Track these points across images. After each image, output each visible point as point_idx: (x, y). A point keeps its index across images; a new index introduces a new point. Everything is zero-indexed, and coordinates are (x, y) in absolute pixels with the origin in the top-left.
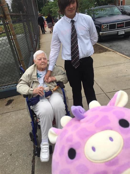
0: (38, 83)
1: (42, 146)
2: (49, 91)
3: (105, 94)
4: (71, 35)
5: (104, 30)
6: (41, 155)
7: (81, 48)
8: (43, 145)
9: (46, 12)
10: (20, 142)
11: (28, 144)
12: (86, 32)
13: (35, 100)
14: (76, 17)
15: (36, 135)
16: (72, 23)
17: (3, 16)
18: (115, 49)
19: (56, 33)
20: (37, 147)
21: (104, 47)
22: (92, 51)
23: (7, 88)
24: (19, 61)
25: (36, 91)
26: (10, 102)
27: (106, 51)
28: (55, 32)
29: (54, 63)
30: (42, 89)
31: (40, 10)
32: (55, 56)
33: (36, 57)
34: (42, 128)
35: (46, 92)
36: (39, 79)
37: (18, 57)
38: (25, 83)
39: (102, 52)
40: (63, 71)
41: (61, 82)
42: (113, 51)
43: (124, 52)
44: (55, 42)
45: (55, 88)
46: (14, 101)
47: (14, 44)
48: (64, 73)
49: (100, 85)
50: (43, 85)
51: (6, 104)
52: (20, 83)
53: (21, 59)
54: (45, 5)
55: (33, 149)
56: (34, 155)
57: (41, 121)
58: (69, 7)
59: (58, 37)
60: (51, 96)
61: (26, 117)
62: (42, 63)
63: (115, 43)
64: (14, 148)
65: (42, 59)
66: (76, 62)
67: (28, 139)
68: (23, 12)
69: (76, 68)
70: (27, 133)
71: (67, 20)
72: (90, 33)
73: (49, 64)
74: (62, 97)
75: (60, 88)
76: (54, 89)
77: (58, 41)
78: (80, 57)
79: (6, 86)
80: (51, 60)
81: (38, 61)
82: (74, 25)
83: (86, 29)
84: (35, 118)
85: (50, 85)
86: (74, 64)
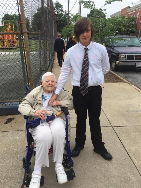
0: (41, 105)
1: (33, 176)
2: (52, 115)
3: (112, 128)
4: (83, 62)
5: (121, 59)
6: (30, 186)
7: (91, 76)
8: (35, 175)
9: (66, 33)
10: (11, 166)
11: (19, 171)
12: (99, 61)
13: (35, 123)
15: (29, 162)
16: (85, 50)
17: (20, 33)
18: (130, 81)
19: (68, 58)
20: (28, 176)
21: (119, 77)
22: (102, 81)
24: (28, 79)
25: (37, 114)
26: (9, 120)
27: (120, 81)
29: (62, 87)
30: (44, 113)
31: (60, 31)
32: (64, 80)
33: (44, 79)
34: (37, 155)
35: (48, 116)
36: (44, 101)
37: (28, 75)
38: (29, 103)
39: (116, 82)
40: (70, 97)
41: (66, 107)
42: (128, 83)
43: (139, 86)
45: (58, 114)
46: (14, 120)
47: (26, 61)
48: (71, 99)
49: (108, 116)
50: (46, 108)
51: (5, 122)
52: (24, 102)
53: (30, 77)
54: (65, 27)
55: (24, 177)
56: (23, 184)
57: (37, 147)
58: (83, 35)
59: (70, 62)
60: (52, 121)
61: (23, 140)
62: (49, 85)
63: (132, 75)
64: (4, 172)
65: (50, 81)
66: (84, 89)
67: (21, 165)
68: (42, 31)
69: (83, 95)
70: (20, 158)
71: (80, 47)
72: (102, 63)
73: (57, 87)
74: (64, 124)
75: (64, 113)
76: (57, 114)
77: (69, 66)
78: (89, 85)
79: (9, 103)
80: (59, 83)
81: (45, 82)
82: (87, 53)
83: (98, 58)
84: (32, 142)
85: (54, 110)
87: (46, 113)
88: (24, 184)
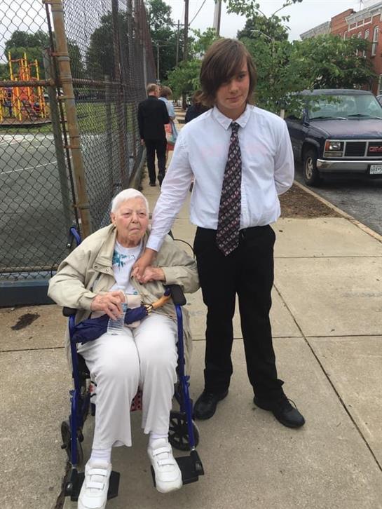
0: (111, 280)
1: (89, 469)
2: (139, 306)
3: (304, 341)
4: (226, 163)
5: (330, 154)
6: (80, 497)
7: (248, 201)
8: (93, 468)
9: (179, 84)
10: (29, 445)
11: (52, 457)
13: (93, 328)
14: (246, 117)
15: (79, 434)
16: (233, 130)
17: (53, 83)
18: (354, 212)
19: (183, 151)
20: (75, 471)
21: (325, 202)
23: (26, 278)
24: (76, 208)
25: (100, 303)
26: (26, 321)
27: (327, 214)
28: (181, 147)
29: (164, 229)
30: (118, 301)
31: (164, 78)
32: (171, 211)
33: (118, 207)
34: (99, 413)
35: (128, 310)
36: (117, 269)
37: (74, 199)
38: (76, 273)
39: (316, 216)
40: (189, 257)
41: (178, 285)
42: (348, 219)
43: (379, 226)
44: (177, 174)
45: (157, 302)
46: (39, 319)
47: (69, 160)
48: (191, 263)
49: (293, 309)
50: (123, 287)
51: (14, 324)
52: (63, 271)
53: (80, 203)
54: (178, 66)
55: (64, 475)
56: (62, 492)
57: (100, 392)
58: (227, 87)
59: (188, 162)
60: (141, 322)
61: (64, 373)
62: (132, 224)
63: (358, 197)
64: (10, 461)
65: (134, 213)
66: (229, 237)
67: (56, 441)
68: (112, 78)
69: (227, 253)
70: (54, 422)
71: (219, 120)
72: (275, 164)
73: (152, 230)
74: (173, 330)
75: (171, 301)
76: (153, 305)
77: (186, 172)
78: (241, 223)
79: (26, 274)
80: (158, 219)
81: (121, 217)
82: (237, 138)
83: (267, 152)
84: (87, 380)
85: (146, 292)
86: (222, 243)
87: (123, 300)
88: (65, 492)
